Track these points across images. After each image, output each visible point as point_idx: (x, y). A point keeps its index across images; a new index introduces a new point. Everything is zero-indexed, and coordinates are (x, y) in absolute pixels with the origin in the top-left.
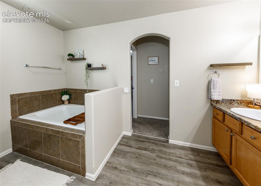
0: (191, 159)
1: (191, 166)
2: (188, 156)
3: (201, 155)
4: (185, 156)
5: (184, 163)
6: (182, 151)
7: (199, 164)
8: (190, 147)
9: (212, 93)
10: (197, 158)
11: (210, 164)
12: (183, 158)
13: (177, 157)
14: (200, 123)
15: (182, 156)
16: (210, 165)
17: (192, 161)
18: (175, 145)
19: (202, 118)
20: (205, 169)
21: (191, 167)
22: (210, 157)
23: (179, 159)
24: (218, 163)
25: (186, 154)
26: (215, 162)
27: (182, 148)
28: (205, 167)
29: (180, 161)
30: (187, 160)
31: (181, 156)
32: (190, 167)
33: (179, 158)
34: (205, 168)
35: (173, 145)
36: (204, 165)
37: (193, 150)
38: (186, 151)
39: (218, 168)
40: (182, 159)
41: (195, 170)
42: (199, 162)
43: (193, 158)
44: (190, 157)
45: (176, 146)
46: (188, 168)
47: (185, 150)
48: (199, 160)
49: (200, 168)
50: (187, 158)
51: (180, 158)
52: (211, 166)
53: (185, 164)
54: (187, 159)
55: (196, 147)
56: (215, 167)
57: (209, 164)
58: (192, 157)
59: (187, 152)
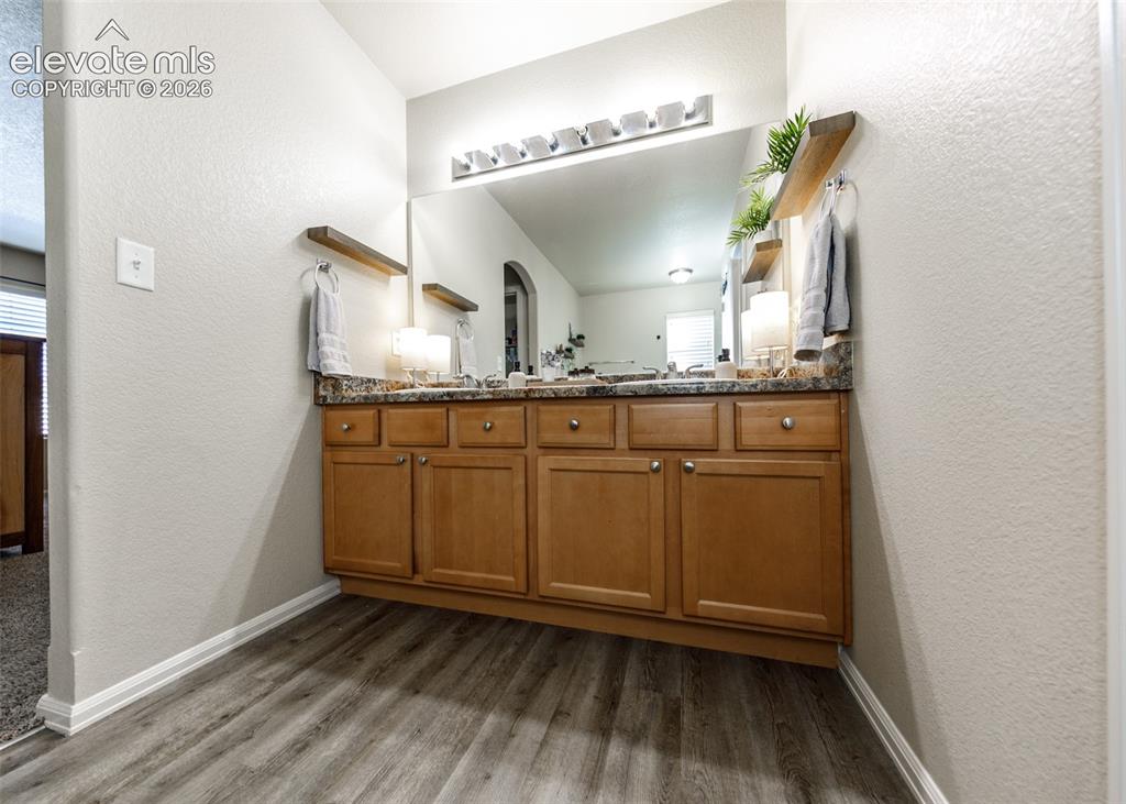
0: (282, 679)
1: (306, 696)
2: (261, 681)
3: (302, 636)
4: (245, 691)
5: (265, 717)
6: (213, 690)
7: (324, 661)
8: (236, 650)
9: (326, 349)
10: (302, 654)
11: (354, 632)
12: (242, 709)
13: (207, 731)
14: (277, 494)
15: (231, 706)
16: (356, 638)
17: (290, 679)
18: (131, 711)
19: (285, 471)
20: (357, 656)
21: (310, 697)
22: (334, 617)
23: (227, 728)
24: (368, 614)
25: (244, 680)
26: (360, 619)
27: (196, 682)
28: (348, 654)
29: (236, 730)
30: (267, 698)
31: (221, 711)
32: (304, 701)
33: (221, 725)
34: (353, 655)
35: (120, 716)
36: (340, 650)
37: (259, 648)
38: (232, 675)
39: (377, 623)
40: (241, 715)
41: (331, 689)
42: (317, 658)
43: (287, 668)
44: (271, 674)
45: (143, 705)
46: (301, 711)
47: (223, 673)
48: (312, 653)
49: (339, 670)
50: (262, 689)
51: (229, 721)
52: (359, 635)
53: (275, 716)
54: (266, 694)
55: (266, 629)
56: (371, 627)
57: (350, 637)
58: (278, 668)
59: (237, 673)
